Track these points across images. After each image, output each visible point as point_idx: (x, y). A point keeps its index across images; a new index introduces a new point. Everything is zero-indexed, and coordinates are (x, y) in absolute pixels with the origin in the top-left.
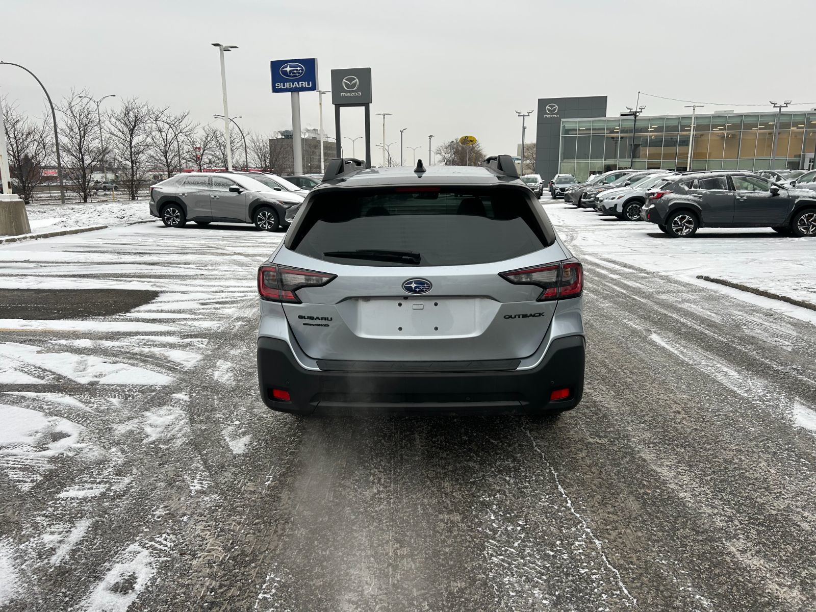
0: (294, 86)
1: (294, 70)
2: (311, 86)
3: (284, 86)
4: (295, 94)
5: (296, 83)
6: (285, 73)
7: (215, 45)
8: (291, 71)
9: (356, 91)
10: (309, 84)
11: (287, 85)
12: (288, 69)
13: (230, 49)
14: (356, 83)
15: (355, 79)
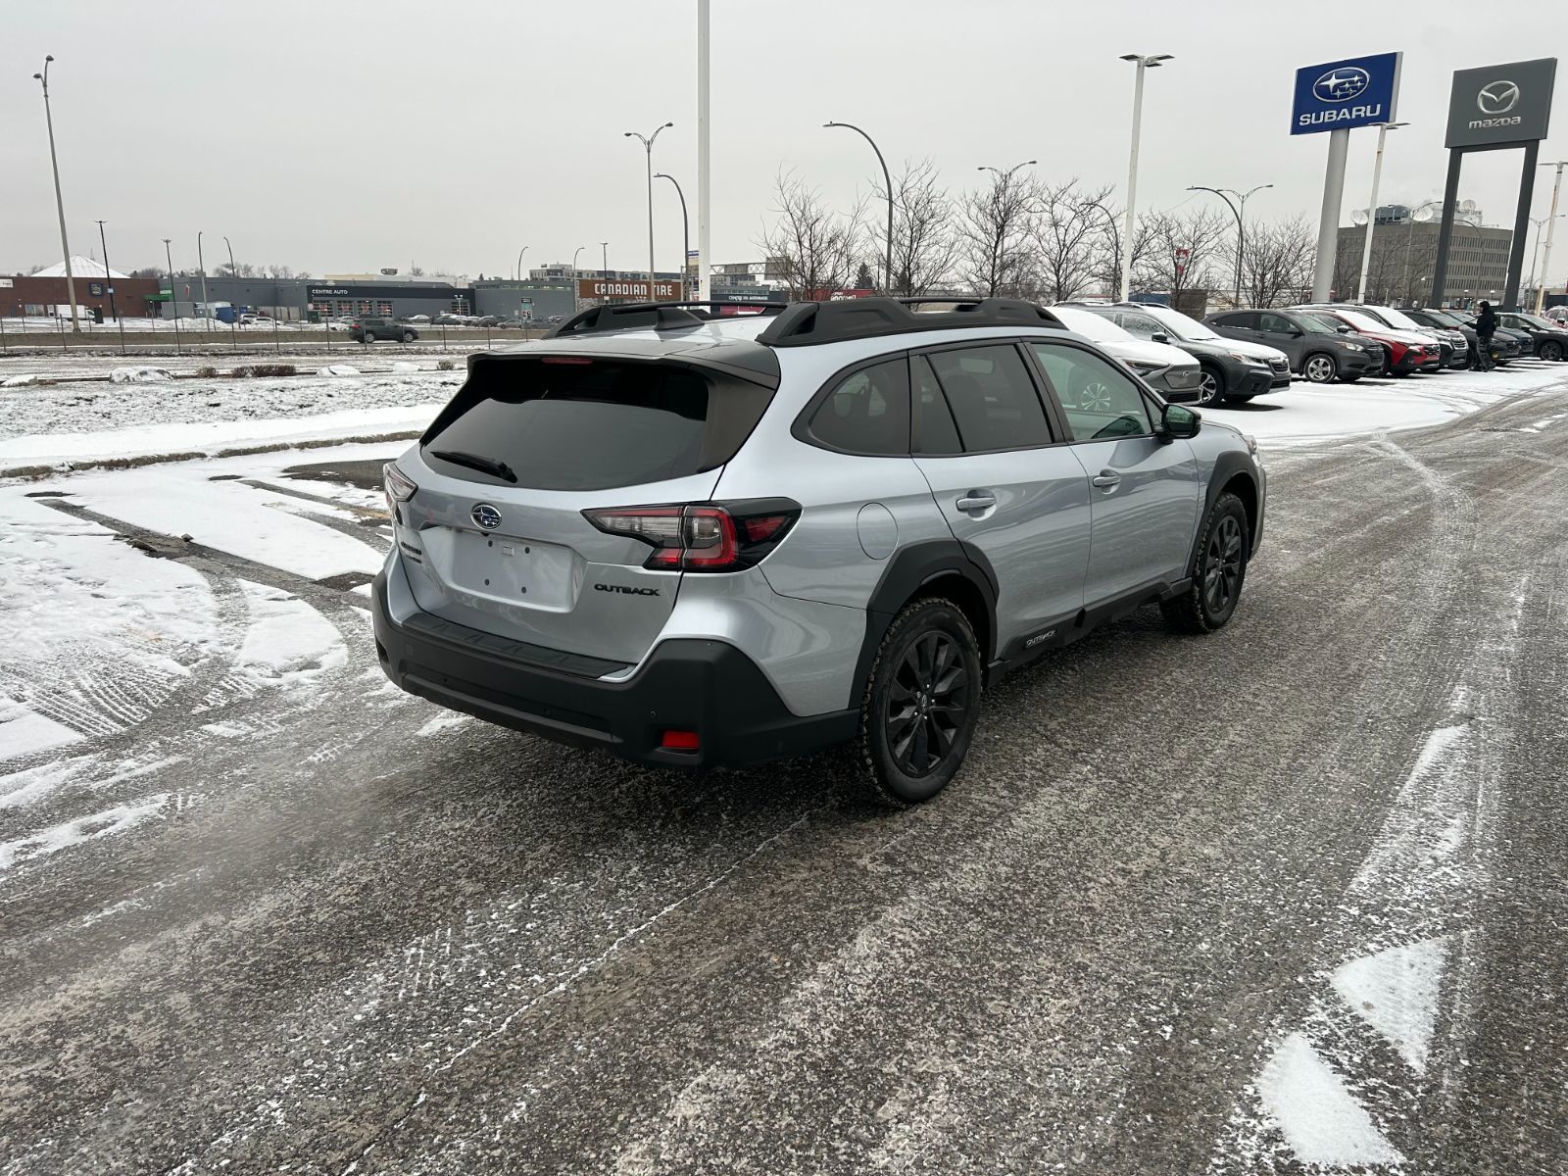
0: (1341, 116)
1: (1344, 83)
2: (1377, 113)
3: (1317, 118)
4: (1341, 134)
5: (1345, 110)
6: (1325, 92)
7: (1127, 58)
8: (1336, 87)
9: (1510, 114)
10: (1373, 110)
11: (1325, 117)
12: (1333, 82)
13: (1159, 62)
14: (1511, 97)
15: (1511, 87)
